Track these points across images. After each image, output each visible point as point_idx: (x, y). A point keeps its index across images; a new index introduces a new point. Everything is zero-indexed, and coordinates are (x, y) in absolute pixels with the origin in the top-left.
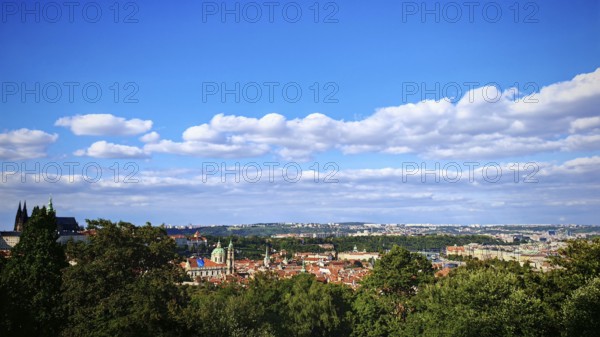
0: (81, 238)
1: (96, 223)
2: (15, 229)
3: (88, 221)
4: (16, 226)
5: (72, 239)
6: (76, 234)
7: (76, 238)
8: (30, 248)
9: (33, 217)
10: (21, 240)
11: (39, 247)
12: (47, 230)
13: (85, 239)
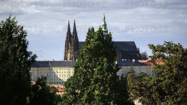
0: (144, 69)
1: (163, 49)
2: (66, 58)
3: (152, 47)
4: (66, 54)
5: (133, 72)
6: (137, 64)
7: (138, 70)
8: (87, 83)
9: (88, 42)
10: (76, 72)
11: (96, 81)
12: (105, 60)
13: (149, 70)
